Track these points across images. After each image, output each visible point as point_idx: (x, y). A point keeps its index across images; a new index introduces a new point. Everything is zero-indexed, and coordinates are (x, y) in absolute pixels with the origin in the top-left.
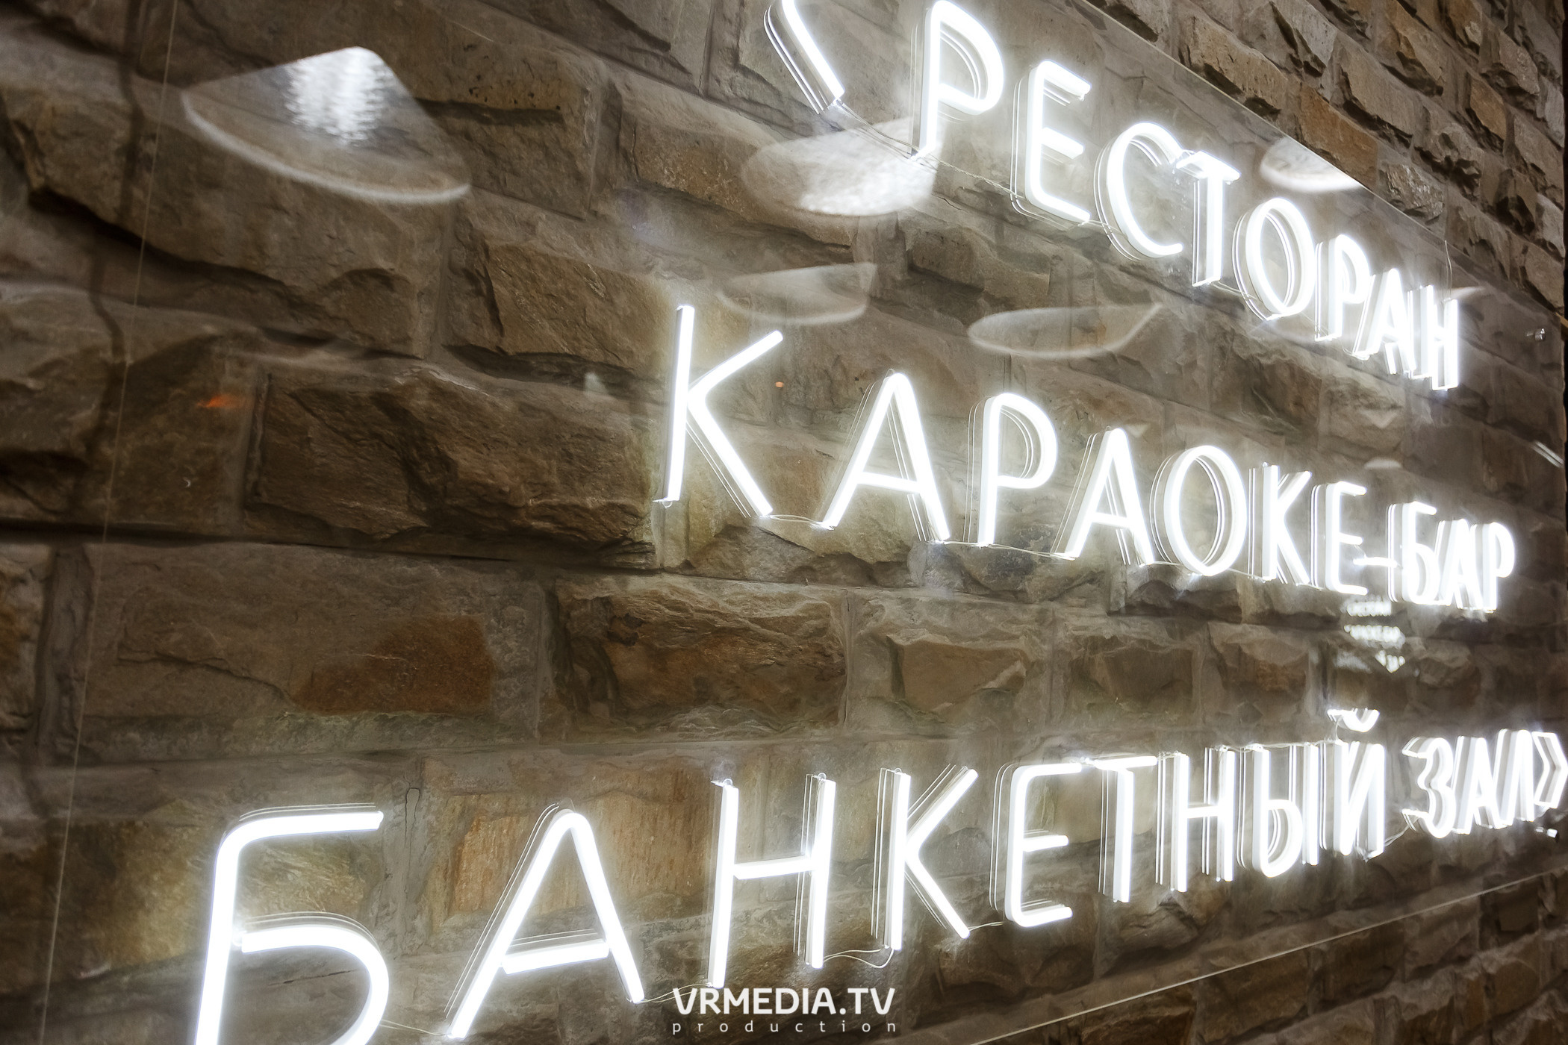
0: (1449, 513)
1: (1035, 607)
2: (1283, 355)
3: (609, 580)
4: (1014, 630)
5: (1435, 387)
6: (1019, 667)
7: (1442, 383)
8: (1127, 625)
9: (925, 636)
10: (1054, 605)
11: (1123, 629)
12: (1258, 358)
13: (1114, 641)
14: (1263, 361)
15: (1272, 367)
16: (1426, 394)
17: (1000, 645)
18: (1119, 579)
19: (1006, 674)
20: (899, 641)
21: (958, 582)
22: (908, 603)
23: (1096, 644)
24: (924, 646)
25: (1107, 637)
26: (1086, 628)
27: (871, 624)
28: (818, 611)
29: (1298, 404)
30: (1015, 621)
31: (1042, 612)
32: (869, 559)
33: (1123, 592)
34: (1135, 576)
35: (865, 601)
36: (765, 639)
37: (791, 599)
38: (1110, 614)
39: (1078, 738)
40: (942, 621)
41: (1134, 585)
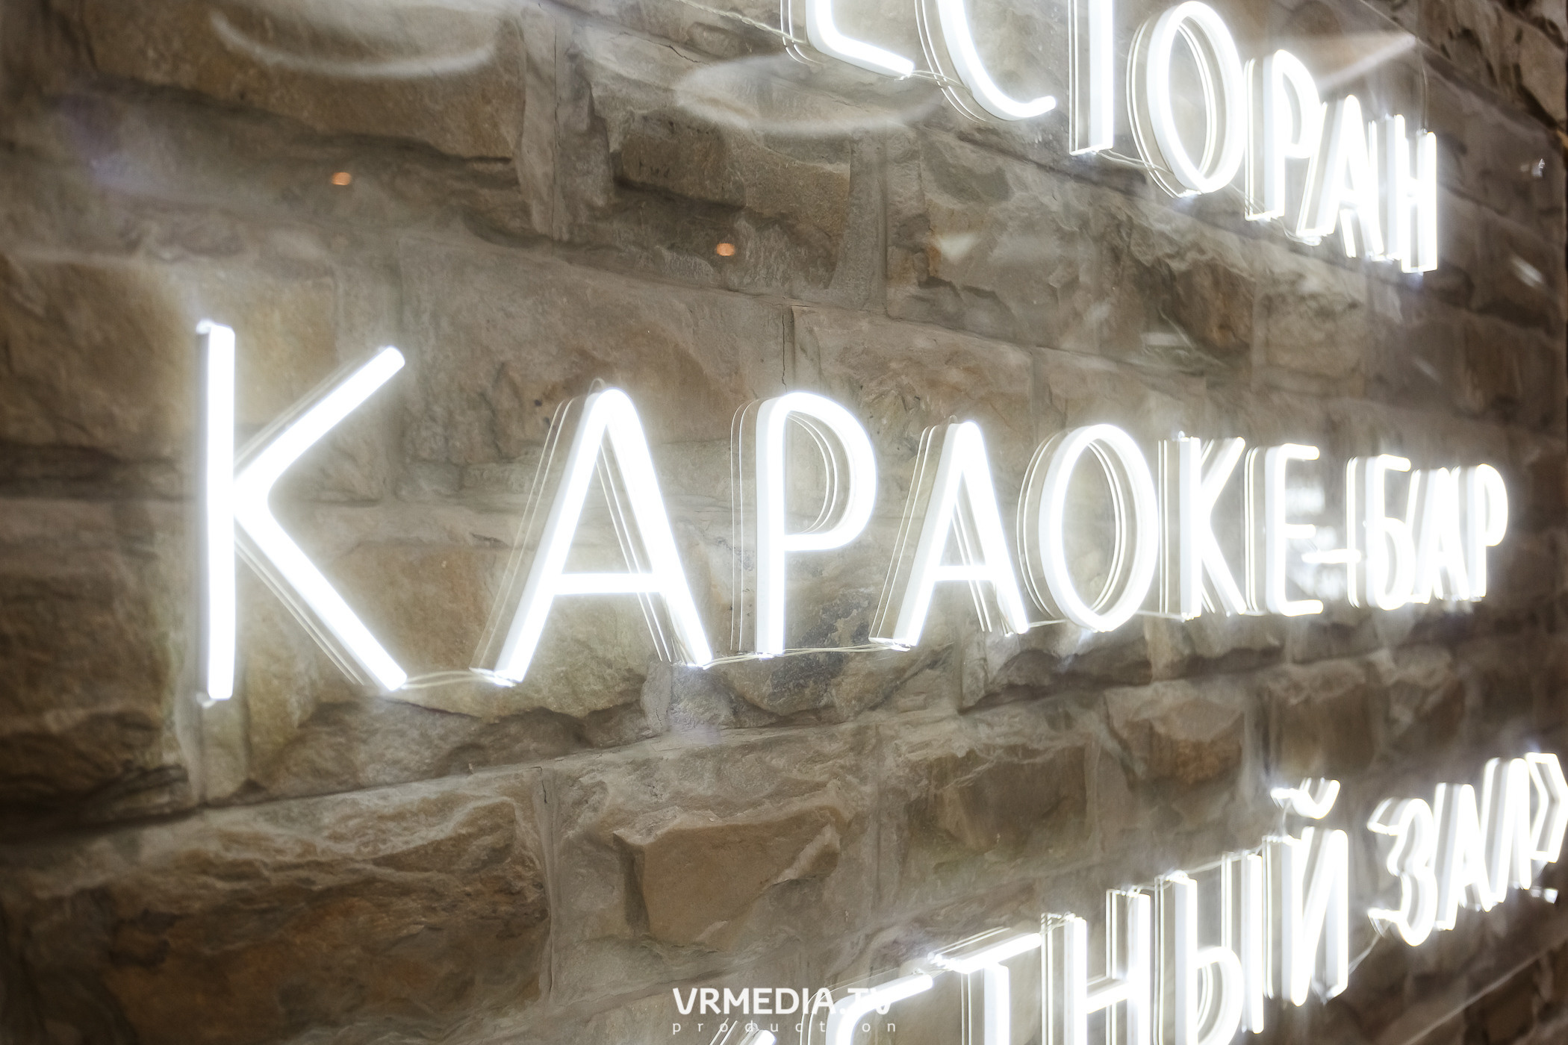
0: (1426, 462)
1: (848, 727)
2: (1202, 251)
3: (102, 846)
4: (817, 773)
5: (1406, 268)
6: (829, 836)
7: (1415, 263)
8: (990, 725)
9: (678, 820)
10: (879, 716)
11: (983, 731)
12: (1168, 261)
13: (971, 758)
14: (1177, 266)
15: (1187, 275)
16: (1394, 278)
17: (797, 805)
18: (974, 654)
19: (811, 851)
20: (635, 838)
21: (724, 713)
22: (644, 768)
23: (942, 769)
24: (677, 839)
25: (961, 754)
26: (927, 745)
27: (586, 818)
28: (497, 818)
29: (1225, 326)
30: (819, 757)
31: (860, 732)
32: (577, 711)
33: (982, 675)
34: (998, 646)
35: (573, 780)
36: (405, 890)
37: (444, 806)
38: (963, 711)
39: (921, 922)
40: (703, 787)
41: (997, 660)
